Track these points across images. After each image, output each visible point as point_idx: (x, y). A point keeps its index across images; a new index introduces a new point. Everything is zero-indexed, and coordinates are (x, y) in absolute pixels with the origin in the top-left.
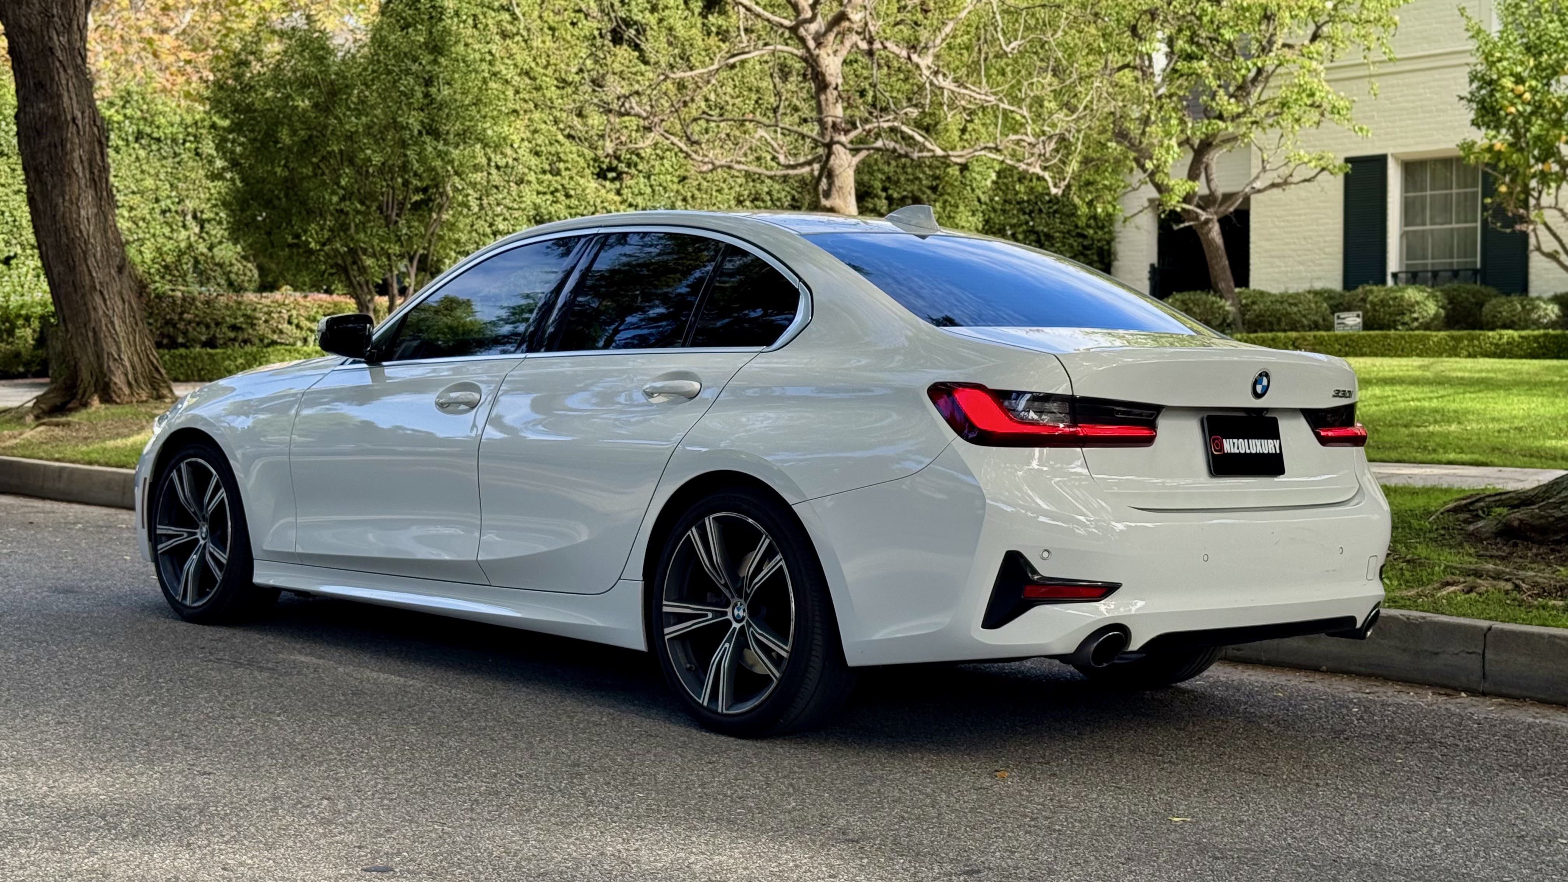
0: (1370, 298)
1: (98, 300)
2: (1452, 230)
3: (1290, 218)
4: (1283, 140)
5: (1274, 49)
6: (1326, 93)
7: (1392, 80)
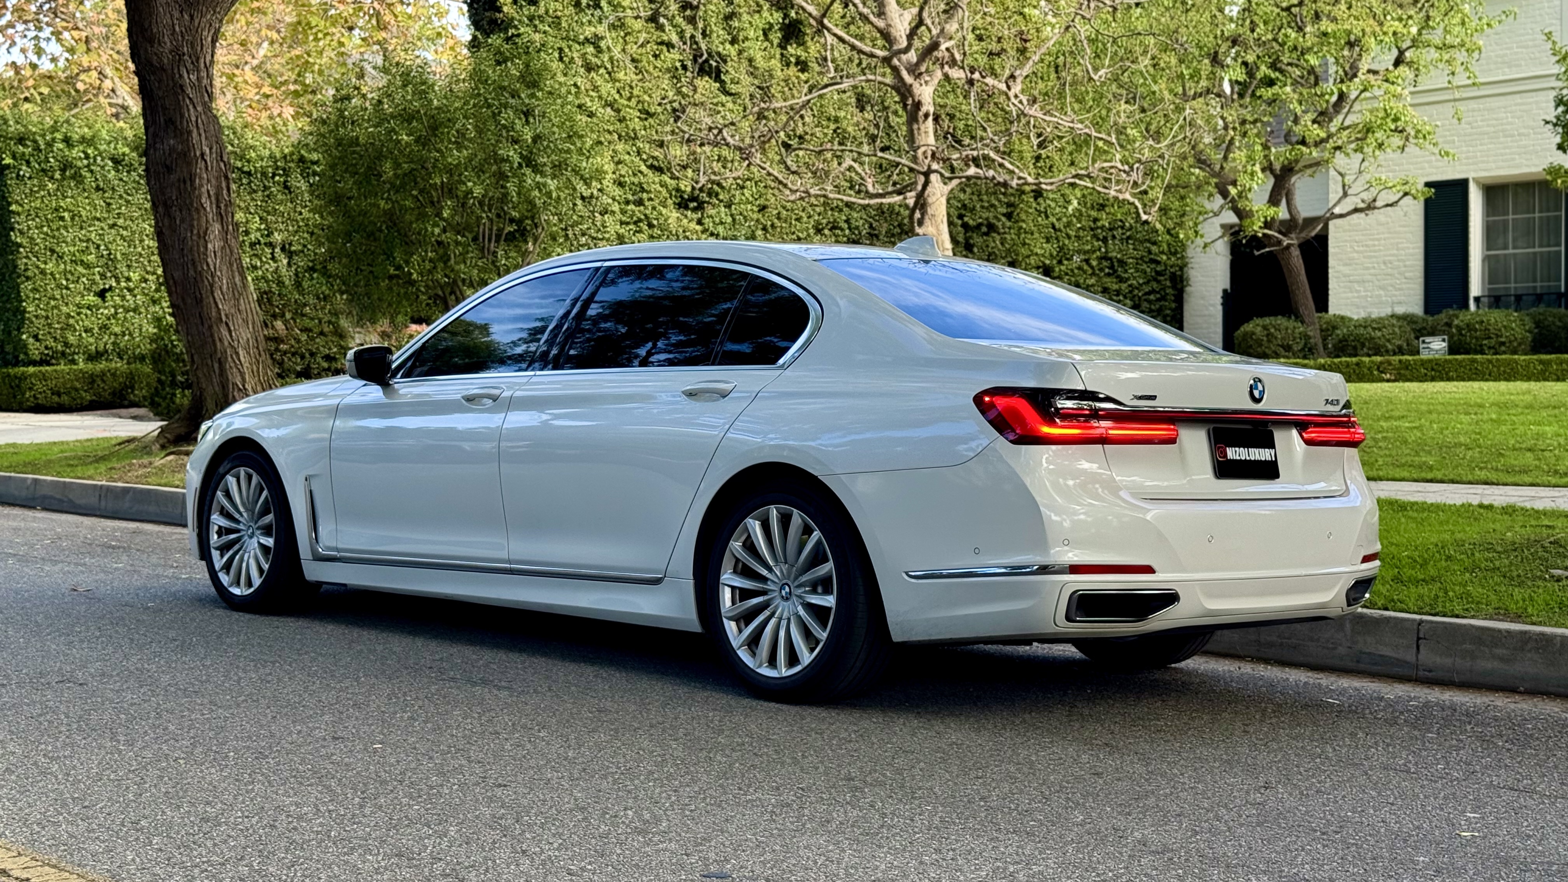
0: (1456, 322)
1: (225, 332)
2: (1535, 254)
3: (1371, 243)
4: (1366, 164)
5: (1360, 74)
6: (1413, 117)
7: (1473, 104)
